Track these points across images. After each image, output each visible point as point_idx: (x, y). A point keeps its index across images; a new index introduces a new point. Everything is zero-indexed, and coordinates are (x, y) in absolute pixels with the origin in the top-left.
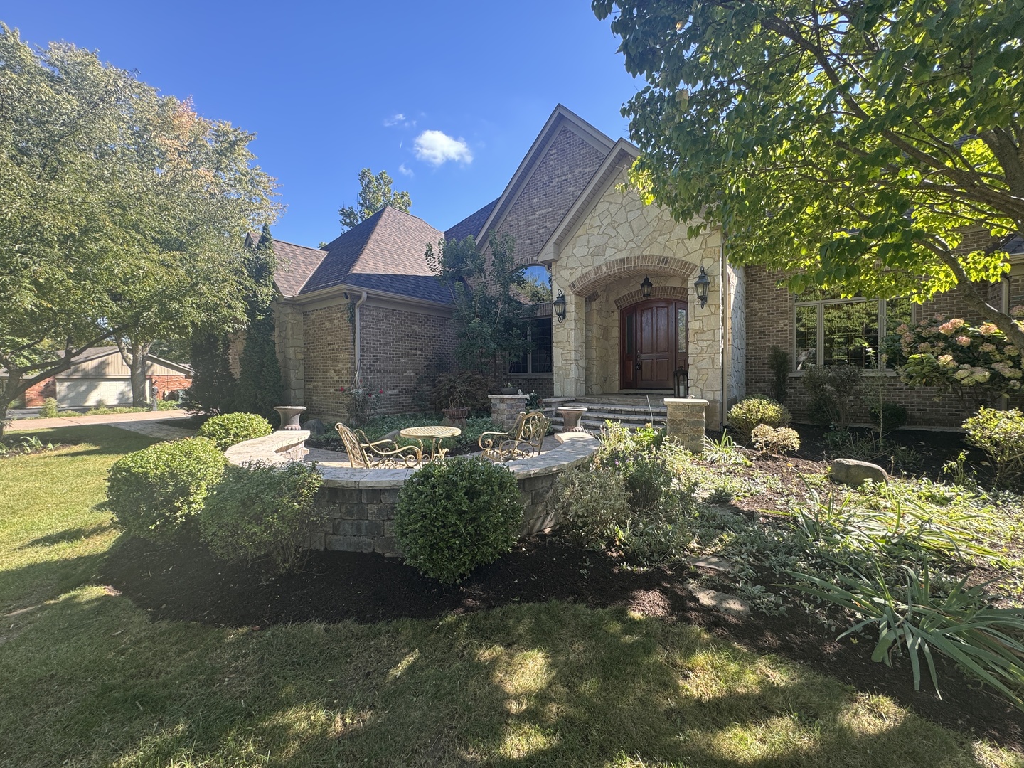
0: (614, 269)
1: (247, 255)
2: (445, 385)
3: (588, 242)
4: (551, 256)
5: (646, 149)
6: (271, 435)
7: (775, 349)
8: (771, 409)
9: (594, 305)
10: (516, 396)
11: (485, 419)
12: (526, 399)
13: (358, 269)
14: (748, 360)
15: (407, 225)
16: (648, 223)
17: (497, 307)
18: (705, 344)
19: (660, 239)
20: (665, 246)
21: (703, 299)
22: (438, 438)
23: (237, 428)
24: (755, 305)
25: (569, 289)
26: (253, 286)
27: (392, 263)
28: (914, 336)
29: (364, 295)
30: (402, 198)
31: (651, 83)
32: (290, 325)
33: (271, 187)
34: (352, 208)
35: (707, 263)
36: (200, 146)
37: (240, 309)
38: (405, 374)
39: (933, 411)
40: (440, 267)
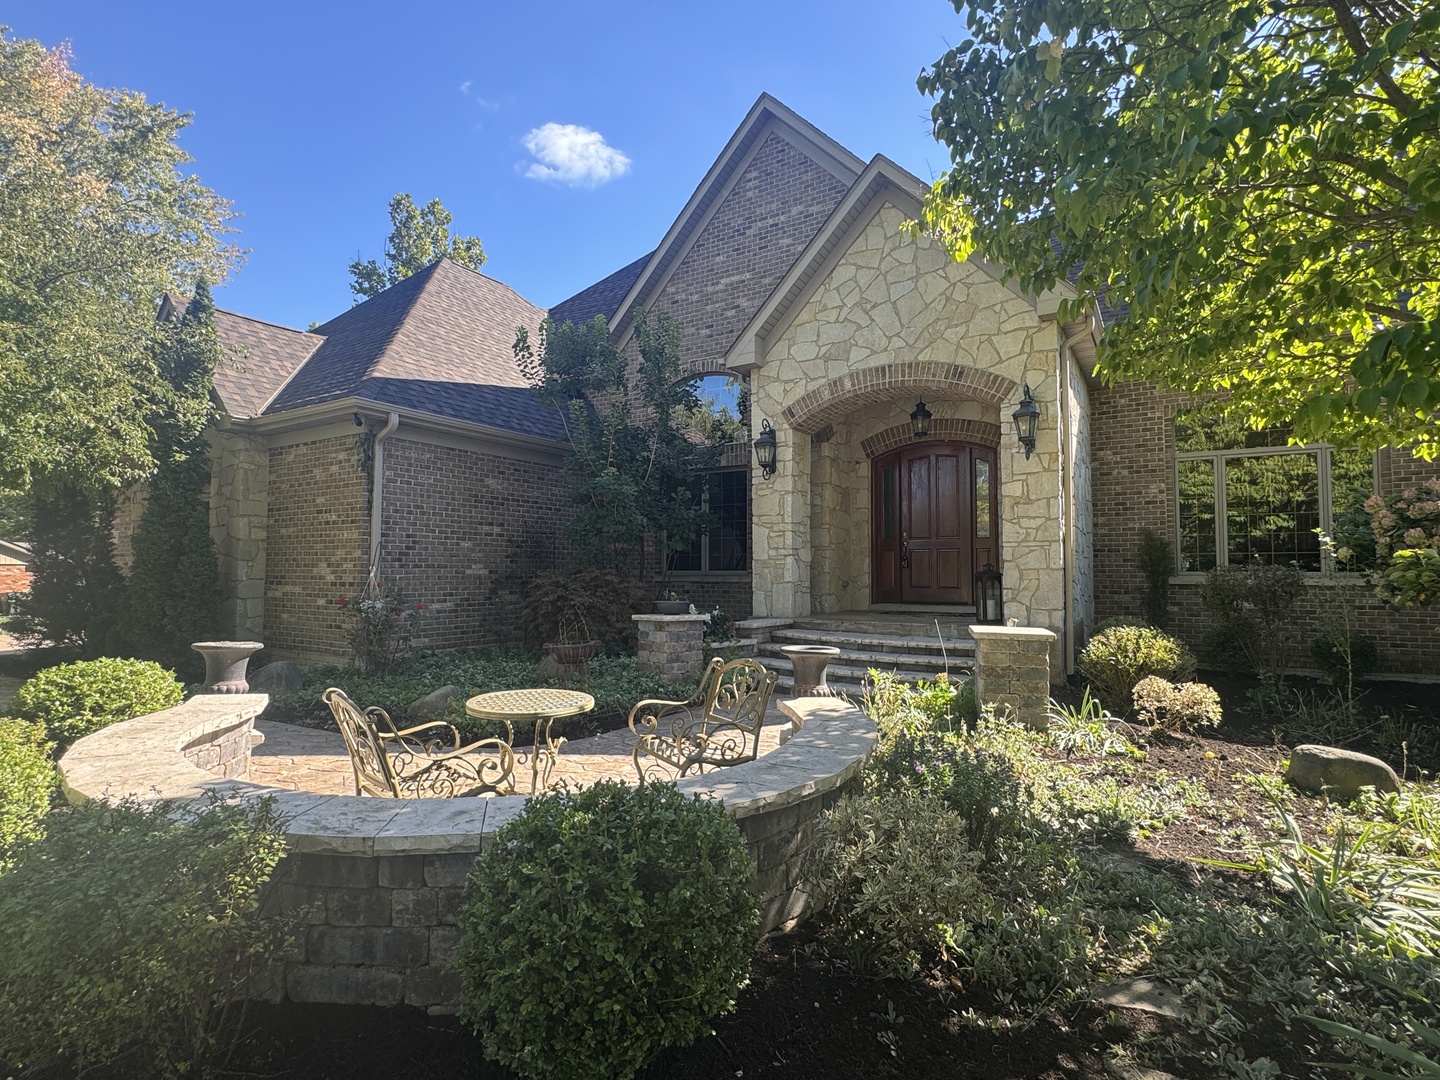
0: (867, 385)
1: (160, 336)
2: (546, 594)
3: (818, 335)
4: (750, 359)
5: (963, 157)
6: (181, 708)
7: (1147, 534)
8: (1160, 647)
9: (826, 449)
10: (686, 617)
11: (623, 660)
12: (705, 622)
13: (383, 369)
14: (1096, 552)
15: (479, 294)
16: (927, 306)
17: (647, 449)
18: (1033, 523)
19: (948, 334)
20: (959, 346)
21: (1029, 443)
22: (546, 719)
23: (102, 693)
24: (1107, 455)
25: (781, 419)
26: (170, 395)
27: (450, 361)
28: (1394, 517)
29: (394, 419)
30: (468, 249)
31: (976, 34)
32: (241, 474)
33: (221, 215)
34: (374, 262)
35: (1034, 378)
36: (83, 134)
37: (137, 439)
38: (468, 572)
39: (1418, 647)
40: (541, 372)
